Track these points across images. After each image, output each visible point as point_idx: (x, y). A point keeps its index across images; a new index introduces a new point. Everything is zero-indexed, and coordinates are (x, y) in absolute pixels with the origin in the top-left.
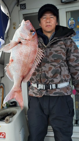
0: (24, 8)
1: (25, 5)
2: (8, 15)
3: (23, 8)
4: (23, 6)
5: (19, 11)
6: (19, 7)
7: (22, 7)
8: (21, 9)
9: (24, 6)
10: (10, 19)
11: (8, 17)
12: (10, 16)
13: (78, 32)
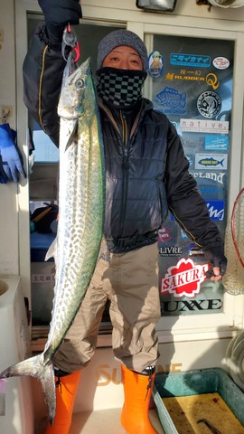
13: (167, 90)
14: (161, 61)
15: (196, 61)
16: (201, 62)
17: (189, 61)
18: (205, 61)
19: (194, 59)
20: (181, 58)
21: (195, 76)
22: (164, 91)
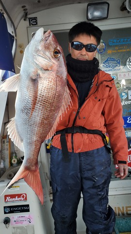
0: (35, 23)
1: (35, 18)
2: (14, 35)
3: (33, 23)
4: (33, 21)
5: (27, 27)
6: (27, 22)
7: (31, 22)
8: (30, 25)
9: (35, 21)
10: (16, 39)
11: (13, 37)
12: (16, 36)
13: (109, 59)
14: (104, 44)
15: (124, 41)
16: (127, 41)
17: (119, 42)
18: (129, 40)
19: (122, 40)
20: (115, 41)
21: (124, 49)
22: (107, 60)
